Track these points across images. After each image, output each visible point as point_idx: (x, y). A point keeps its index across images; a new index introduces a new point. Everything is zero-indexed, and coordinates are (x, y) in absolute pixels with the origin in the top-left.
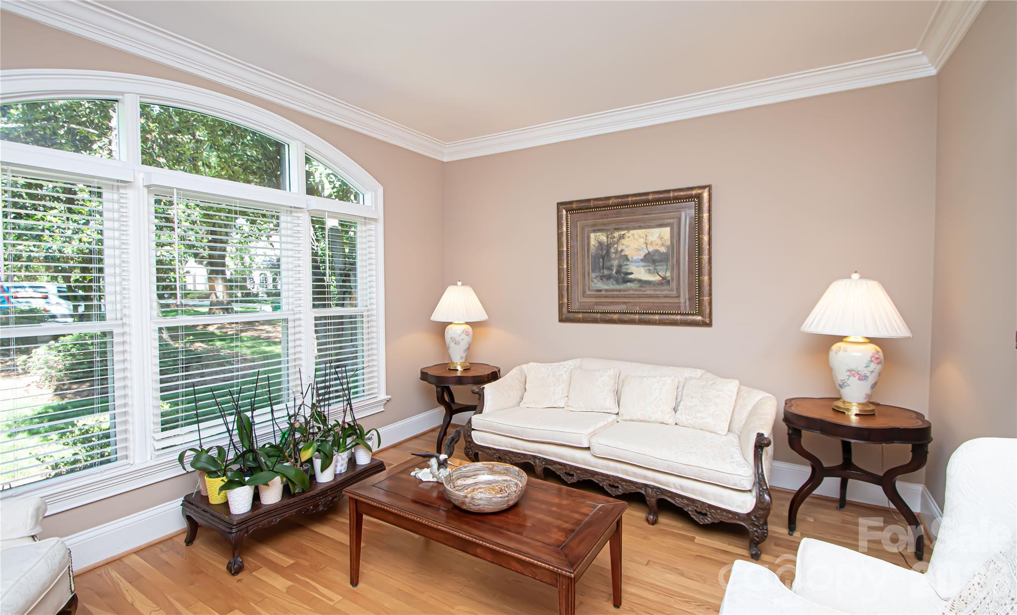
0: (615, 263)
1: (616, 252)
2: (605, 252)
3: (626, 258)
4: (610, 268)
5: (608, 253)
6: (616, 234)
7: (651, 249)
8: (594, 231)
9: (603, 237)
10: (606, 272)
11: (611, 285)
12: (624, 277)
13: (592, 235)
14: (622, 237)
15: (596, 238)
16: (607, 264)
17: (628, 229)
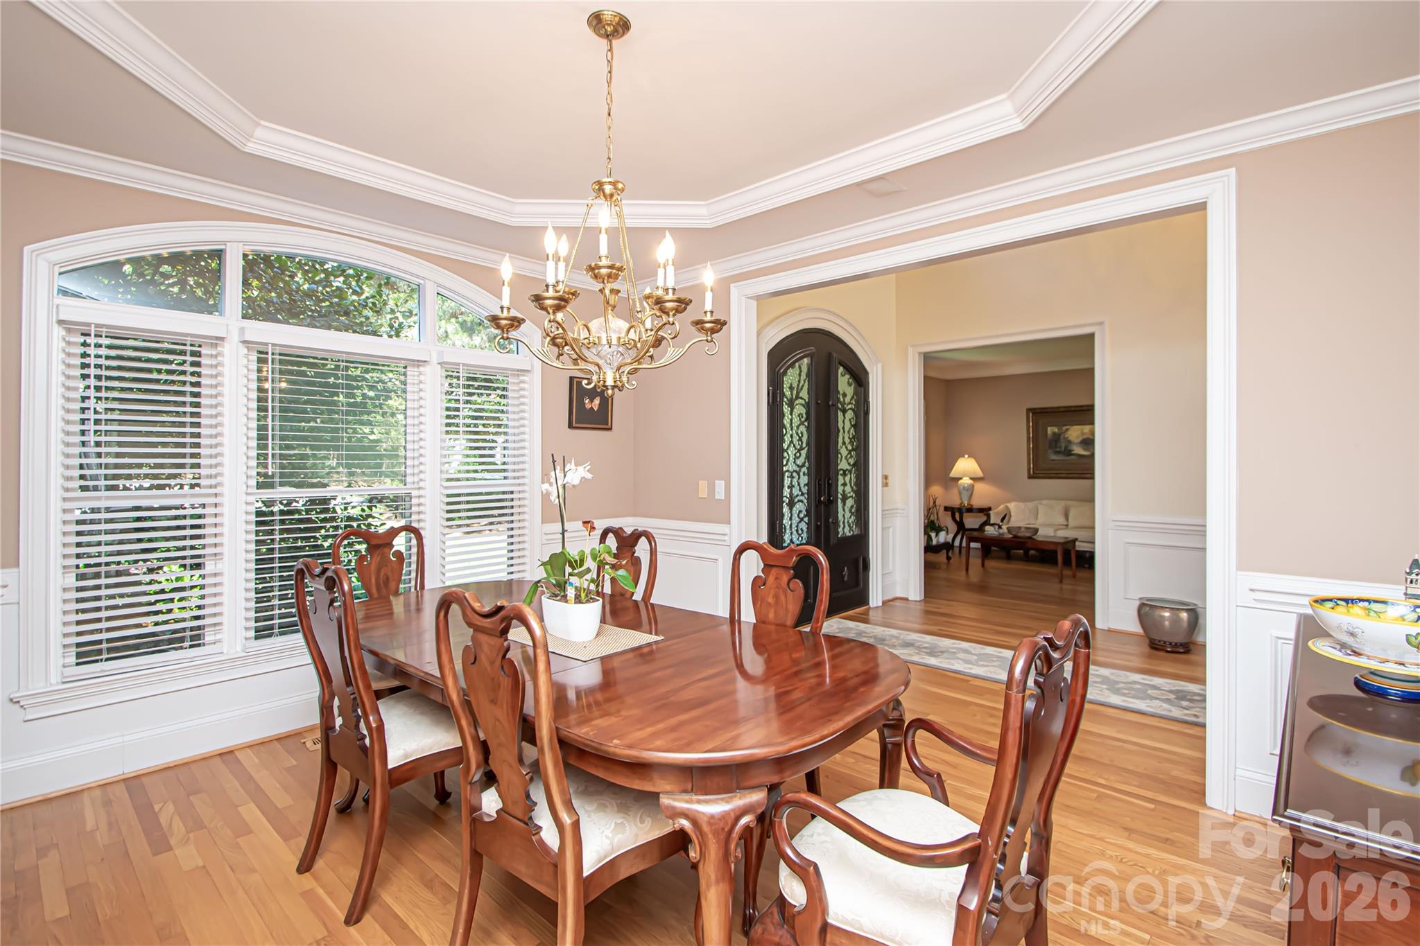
0: (1063, 445)
1: (1065, 438)
2: (1057, 438)
3: (1070, 442)
4: (1060, 447)
5: (1059, 438)
6: (1064, 428)
7: (1085, 437)
8: (1050, 426)
9: (1056, 430)
10: (1058, 449)
11: (1060, 457)
12: (1068, 452)
13: (1049, 429)
14: (1067, 430)
15: (1050, 430)
16: (1058, 445)
17: (1072, 425)
